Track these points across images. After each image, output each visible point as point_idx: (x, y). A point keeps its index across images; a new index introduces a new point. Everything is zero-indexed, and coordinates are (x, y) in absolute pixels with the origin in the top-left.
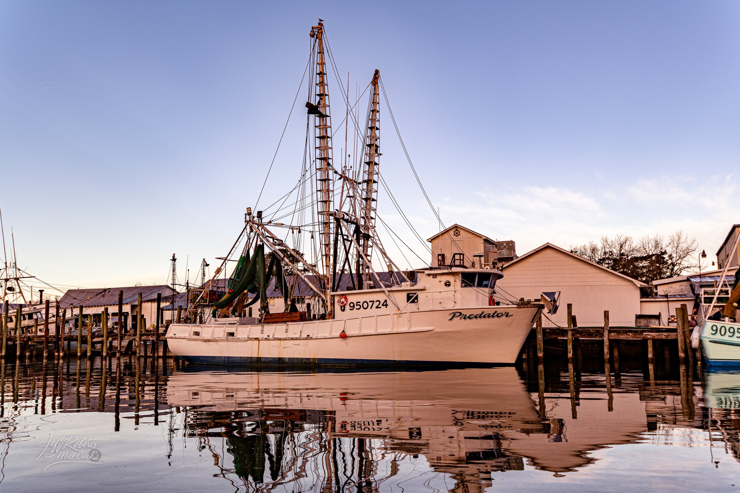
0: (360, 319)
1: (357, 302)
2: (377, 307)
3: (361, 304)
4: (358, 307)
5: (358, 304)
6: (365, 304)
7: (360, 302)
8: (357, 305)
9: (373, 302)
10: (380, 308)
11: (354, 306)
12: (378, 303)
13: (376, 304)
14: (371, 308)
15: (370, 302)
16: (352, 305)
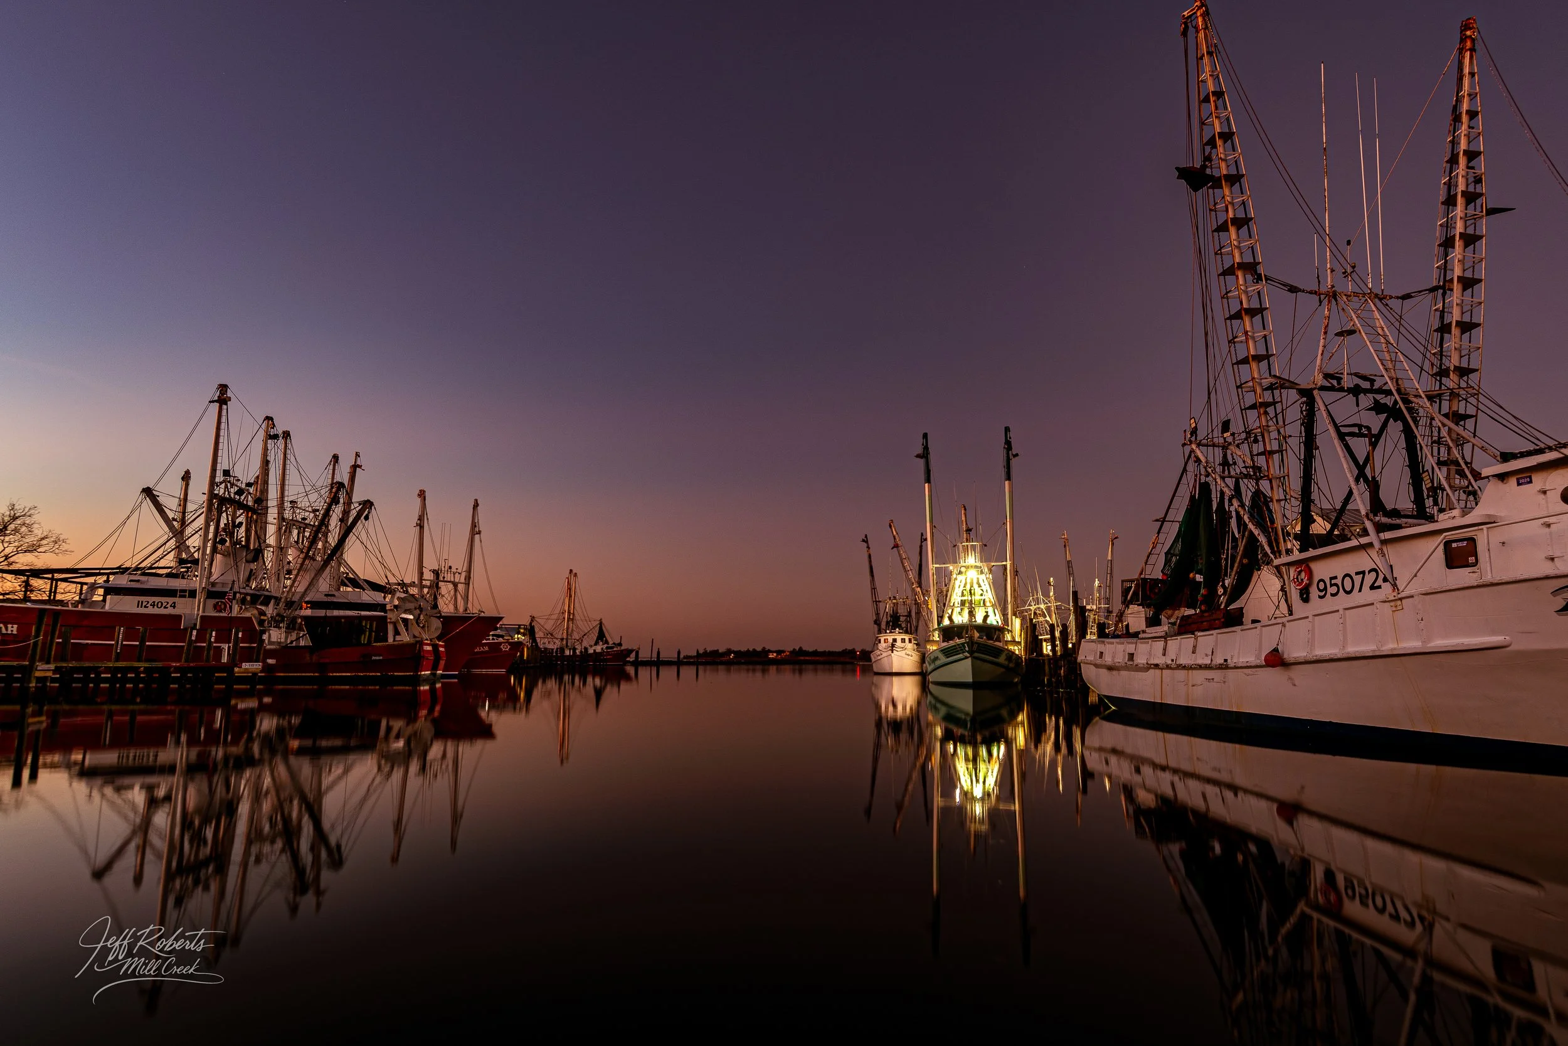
0: (1341, 612)
1: (1331, 579)
2: (1372, 587)
3: (1339, 581)
4: (1334, 590)
5: (1333, 582)
6: (1348, 581)
7: (1335, 578)
8: (1331, 585)
9: (1363, 573)
10: (1379, 587)
11: (1325, 589)
12: (1374, 574)
13: (1370, 579)
14: (1360, 591)
15: (1357, 573)
16: (1322, 586)
